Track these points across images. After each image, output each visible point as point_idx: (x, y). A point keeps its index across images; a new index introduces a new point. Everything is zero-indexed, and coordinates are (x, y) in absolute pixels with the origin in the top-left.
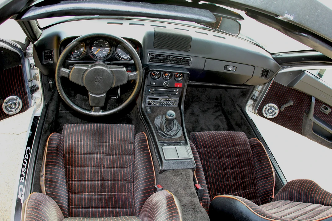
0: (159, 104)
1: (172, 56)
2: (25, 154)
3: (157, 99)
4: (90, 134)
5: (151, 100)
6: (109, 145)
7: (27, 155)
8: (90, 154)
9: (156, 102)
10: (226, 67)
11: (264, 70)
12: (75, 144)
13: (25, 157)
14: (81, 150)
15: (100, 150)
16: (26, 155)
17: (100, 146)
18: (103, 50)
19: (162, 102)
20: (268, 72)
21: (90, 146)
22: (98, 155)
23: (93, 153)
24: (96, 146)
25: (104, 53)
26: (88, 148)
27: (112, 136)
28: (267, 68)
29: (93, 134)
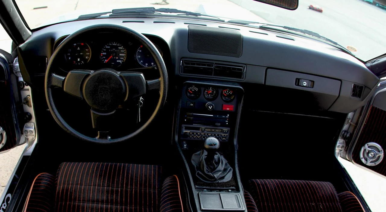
0: (201, 137)
1: (216, 64)
2: (3, 202)
3: (198, 129)
4: (96, 176)
5: (188, 131)
6: (122, 191)
7: (5, 203)
8: (93, 202)
9: (197, 134)
10: (298, 81)
11: (355, 86)
12: (72, 188)
13: (1, 206)
14: (80, 195)
15: (107, 197)
16: (3, 204)
17: (108, 192)
18: (117, 58)
19: (205, 134)
20: (361, 88)
21: (94, 191)
22: (104, 204)
23: (98, 201)
24: (103, 192)
25: (118, 61)
26: (90, 194)
27: (127, 179)
28: (360, 82)
29: (100, 176)
